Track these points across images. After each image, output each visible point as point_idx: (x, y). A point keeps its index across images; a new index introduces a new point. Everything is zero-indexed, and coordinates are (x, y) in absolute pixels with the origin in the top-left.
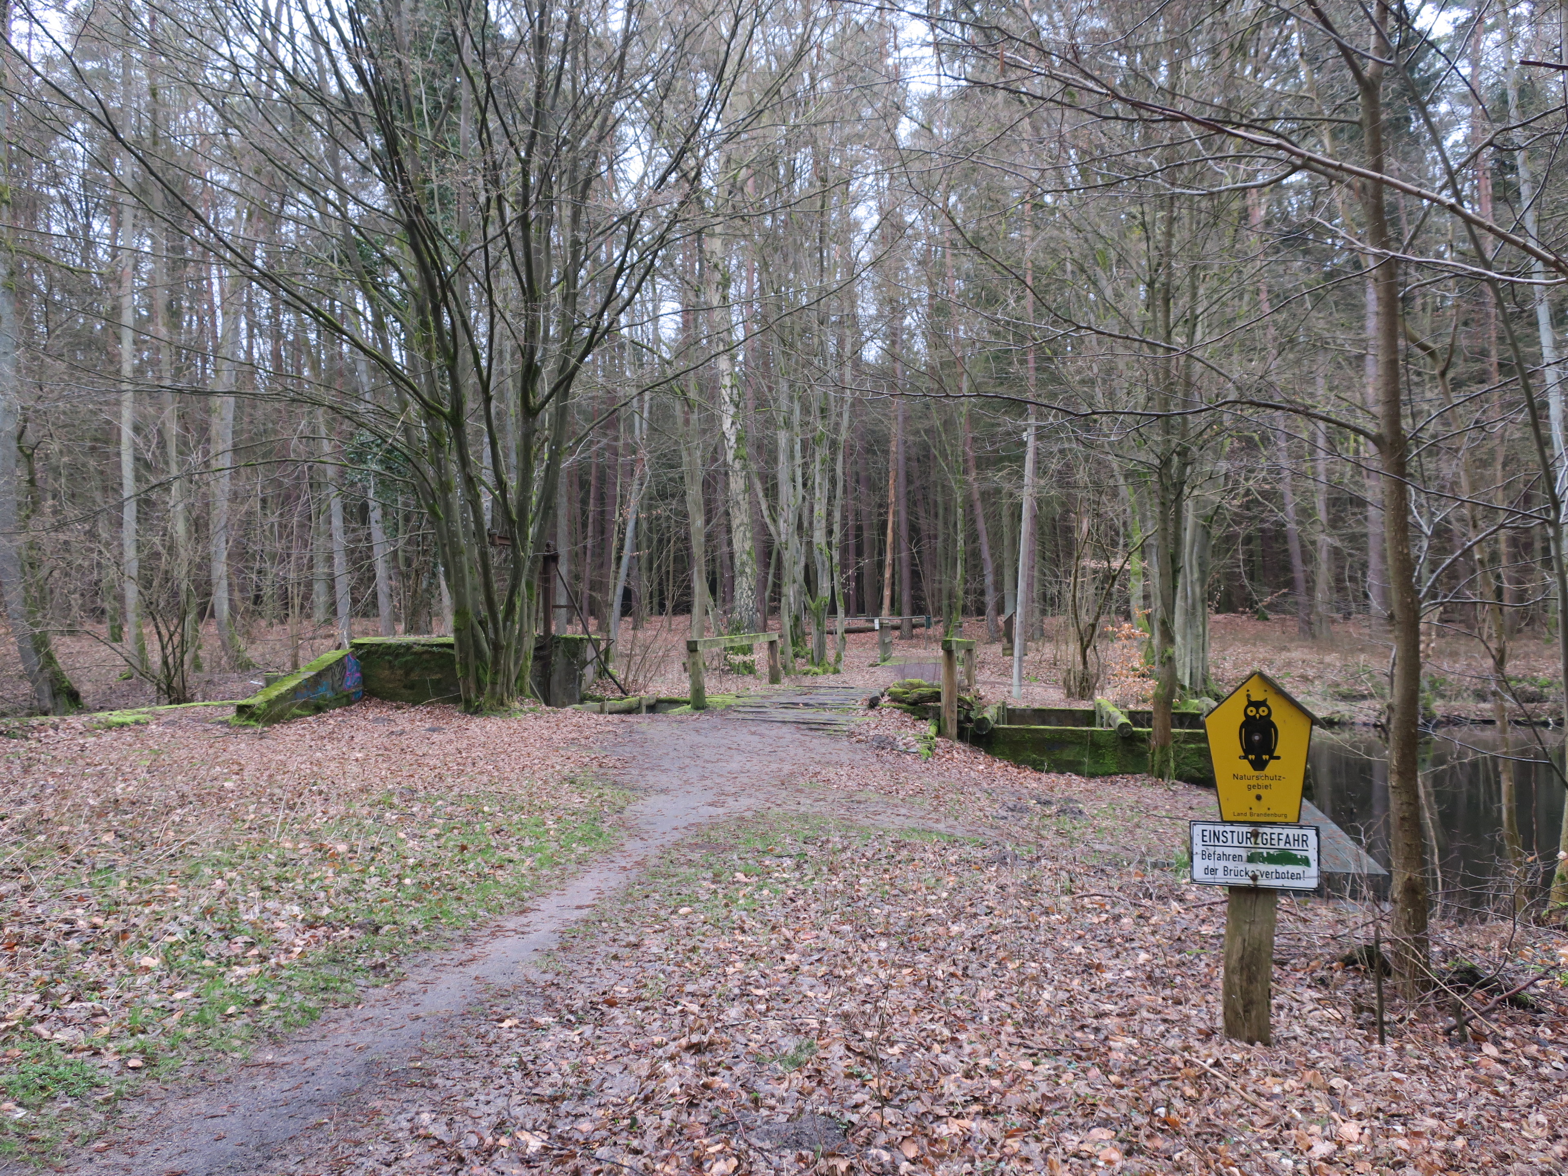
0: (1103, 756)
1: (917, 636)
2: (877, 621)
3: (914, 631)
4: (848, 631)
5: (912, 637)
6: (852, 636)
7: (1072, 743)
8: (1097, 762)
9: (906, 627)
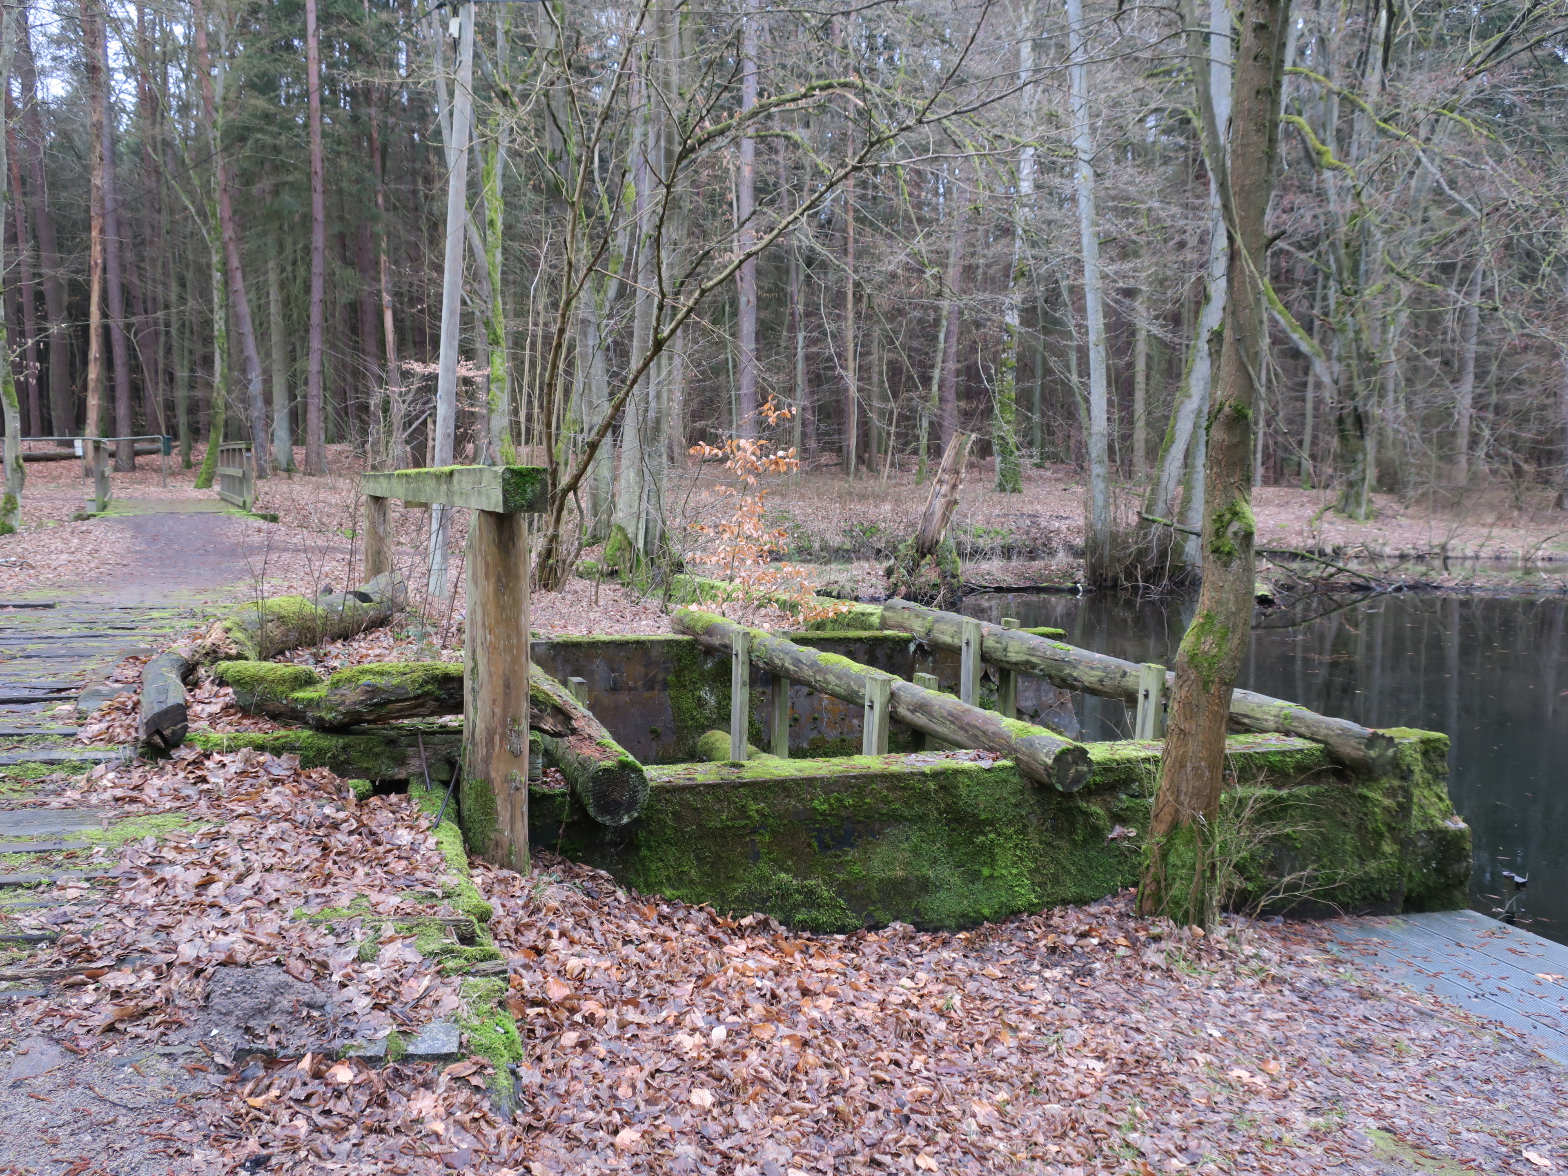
0: (988, 854)
1: (142, 468)
2: (78, 443)
3: (139, 460)
4: (29, 459)
5: (134, 468)
6: (36, 466)
7: (896, 819)
8: (974, 876)
9: (124, 454)
